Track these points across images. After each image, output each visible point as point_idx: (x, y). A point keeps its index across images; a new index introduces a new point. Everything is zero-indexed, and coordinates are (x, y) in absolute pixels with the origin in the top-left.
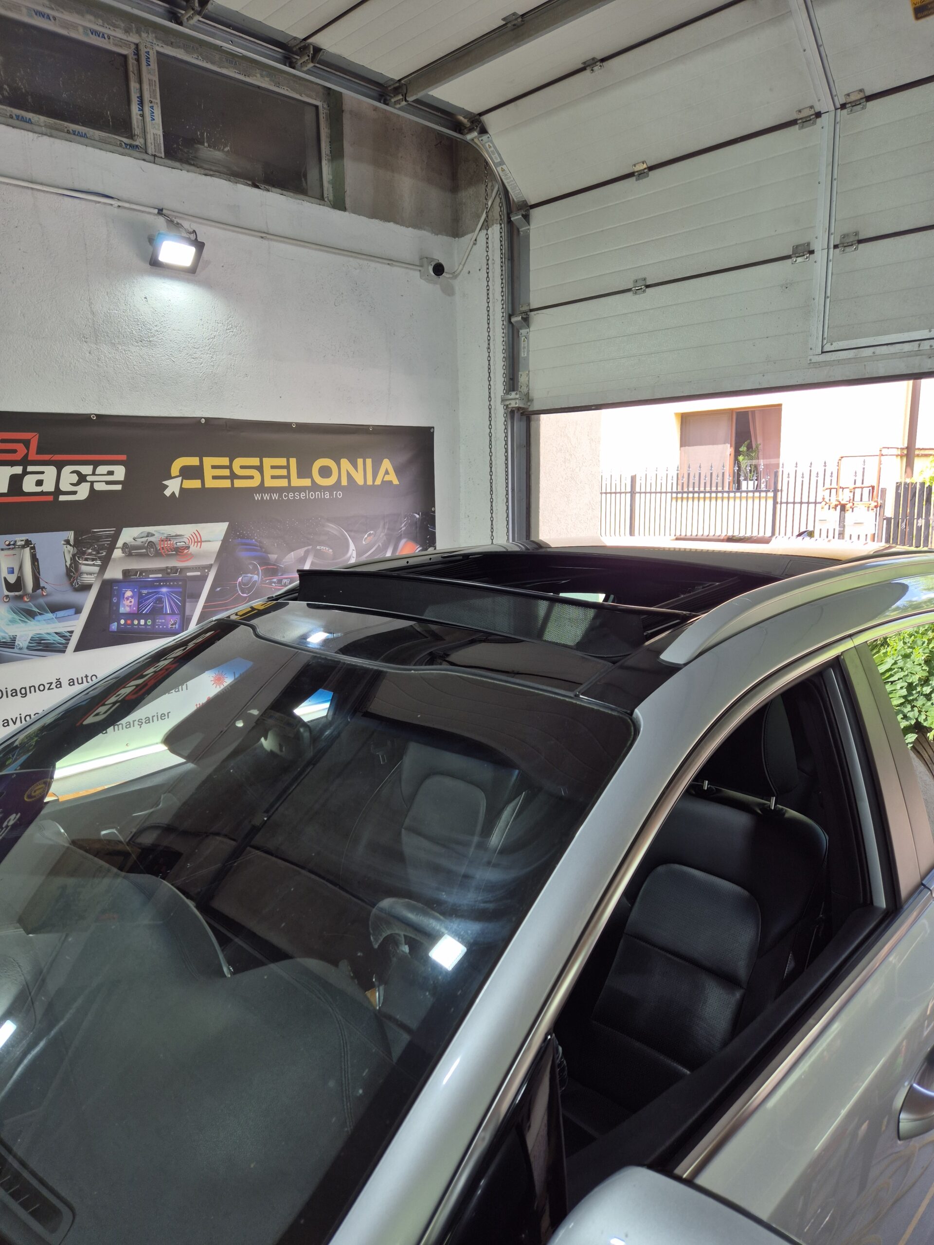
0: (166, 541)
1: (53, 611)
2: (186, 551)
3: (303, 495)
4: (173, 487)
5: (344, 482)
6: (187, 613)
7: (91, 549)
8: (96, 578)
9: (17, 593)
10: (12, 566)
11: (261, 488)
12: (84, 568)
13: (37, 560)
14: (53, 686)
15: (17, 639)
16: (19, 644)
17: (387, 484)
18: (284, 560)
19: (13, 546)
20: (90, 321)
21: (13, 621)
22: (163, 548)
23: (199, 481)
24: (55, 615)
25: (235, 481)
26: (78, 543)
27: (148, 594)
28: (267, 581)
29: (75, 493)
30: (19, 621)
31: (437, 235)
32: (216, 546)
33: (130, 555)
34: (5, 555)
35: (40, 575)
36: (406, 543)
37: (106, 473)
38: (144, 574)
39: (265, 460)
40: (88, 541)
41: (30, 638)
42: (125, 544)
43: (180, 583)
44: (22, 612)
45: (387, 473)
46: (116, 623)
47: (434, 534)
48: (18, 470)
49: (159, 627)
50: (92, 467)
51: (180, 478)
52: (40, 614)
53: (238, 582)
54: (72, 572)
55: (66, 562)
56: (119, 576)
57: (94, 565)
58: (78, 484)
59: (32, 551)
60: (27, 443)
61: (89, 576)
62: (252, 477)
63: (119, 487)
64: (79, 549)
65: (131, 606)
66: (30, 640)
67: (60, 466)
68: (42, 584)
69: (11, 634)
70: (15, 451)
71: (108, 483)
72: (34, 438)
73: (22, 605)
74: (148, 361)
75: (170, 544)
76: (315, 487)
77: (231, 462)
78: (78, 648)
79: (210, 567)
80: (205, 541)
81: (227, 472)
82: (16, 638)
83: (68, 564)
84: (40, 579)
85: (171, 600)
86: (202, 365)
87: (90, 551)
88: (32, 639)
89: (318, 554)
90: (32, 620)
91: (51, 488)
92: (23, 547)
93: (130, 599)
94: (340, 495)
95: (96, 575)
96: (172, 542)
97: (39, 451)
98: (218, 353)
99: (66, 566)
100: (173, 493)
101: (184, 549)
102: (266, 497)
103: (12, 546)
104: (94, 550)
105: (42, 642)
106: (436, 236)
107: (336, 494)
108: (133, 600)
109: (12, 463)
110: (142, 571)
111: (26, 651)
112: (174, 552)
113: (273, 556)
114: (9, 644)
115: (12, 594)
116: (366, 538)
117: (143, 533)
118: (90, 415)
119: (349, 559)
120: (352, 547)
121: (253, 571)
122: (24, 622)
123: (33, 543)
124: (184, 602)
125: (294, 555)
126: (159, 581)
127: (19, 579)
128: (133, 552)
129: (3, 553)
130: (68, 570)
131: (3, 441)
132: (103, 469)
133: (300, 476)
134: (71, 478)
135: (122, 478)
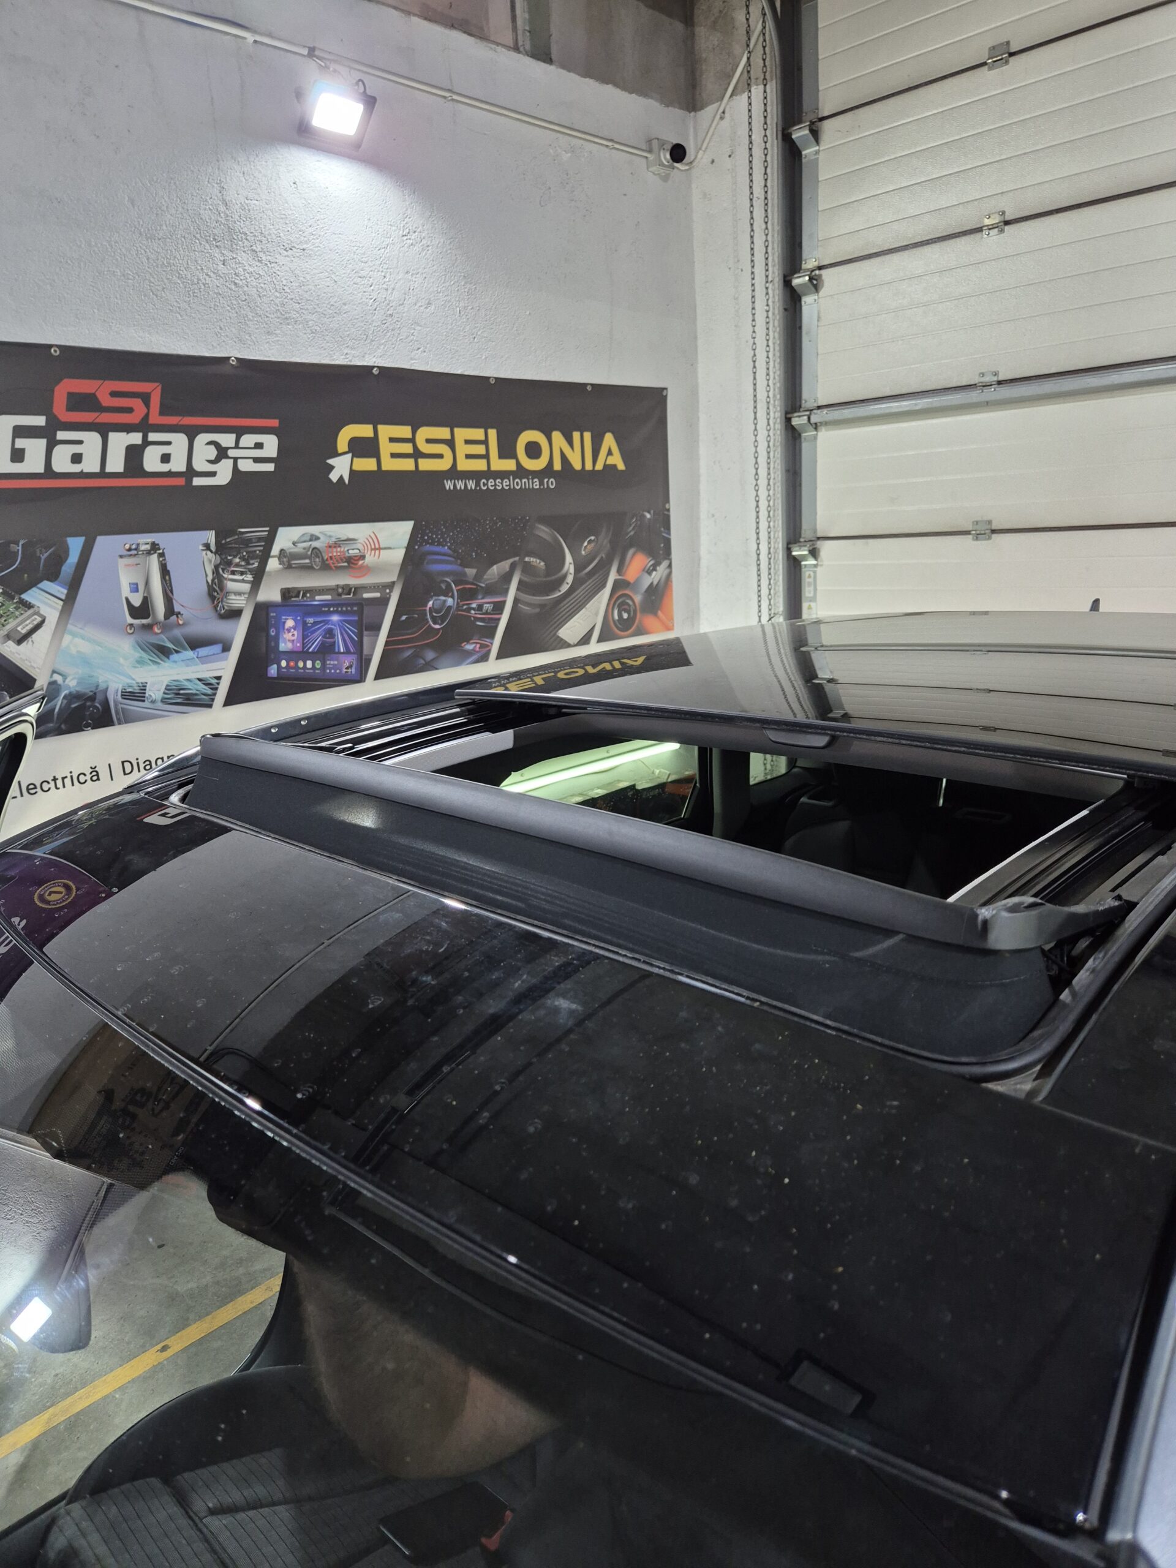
0: (335, 547)
2: (361, 562)
3: (506, 482)
4: (341, 467)
5: (557, 466)
6: (366, 651)
7: (239, 558)
8: (248, 600)
9: (144, 621)
10: (135, 581)
11: (453, 473)
12: (231, 586)
13: (168, 572)
15: (147, 688)
16: (151, 696)
17: (609, 469)
18: (485, 577)
19: (135, 552)
20: (222, 215)
21: (140, 662)
22: (331, 558)
23: (374, 460)
24: (196, 653)
25: (421, 461)
26: (221, 549)
27: (315, 623)
28: (465, 607)
29: (213, 474)
30: (150, 662)
31: (668, 106)
32: (398, 555)
33: (289, 567)
34: (127, 565)
35: (172, 594)
36: (634, 554)
37: (253, 446)
38: (308, 595)
39: (457, 430)
40: (233, 545)
41: (164, 687)
42: (282, 550)
43: (355, 608)
44: (151, 647)
45: (610, 453)
46: (275, 666)
47: (668, 542)
48: (136, 438)
49: (330, 671)
50: (233, 436)
51: (350, 455)
52: (177, 652)
53: (428, 609)
54: (216, 591)
55: (206, 576)
56: (276, 597)
57: (243, 581)
58: (217, 461)
59: (161, 559)
60: (146, 398)
61: (238, 597)
62: (440, 456)
63: (270, 467)
64: (223, 557)
65: (293, 641)
66: (166, 689)
67: (192, 434)
68: (177, 608)
69: (140, 681)
70: (130, 410)
71: (257, 460)
72: (155, 390)
73: (153, 639)
74: (302, 278)
75: (340, 552)
76: (521, 472)
77: (414, 432)
78: (229, 701)
79: (391, 585)
80: (385, 548)
81: (408, 448)
82: (145, 686)
83: (210, 579)
84: (174, 601)
85: (344, 632)
86: (372, 288)
87: (237, 560)
88: (168, 688)
89: (527, 569)
90: (166, 659)
91: (183, 468)
92: (149, 553)
93: (292, 630)
94: (552, 483)
95: (246, 596)
96: (342, 549)
97: (164, 410)
98: (392, 270)
99: (207, 582)
100: (341, 478)
101: (359, 560)
102: (460, 485)
103: (133, 551)
104: (242, 558)
105: (182, 692)
106: (666, 108)
107: (547, 482)
108: (296, 633)
109: (128, 428)
110: (307, 591)
111: (160, 705)
112: (346, 564)
113: (471, 572)
114: (137, 695)
115: (137, 622)
116: (586, 547)
117: (303, 535)
118: (229, 358)
119: (565, 576)
120: (569, 558)
121: (447, 592)
122: (159, 663)
123: (161, 546)
124: (361, 636)
125: (496, 571)
126: (328, 606)
127: (146, 601)
128: (293, 562)
129: (123, 562)
130: (210, 587)
131: (114, 394)
132: (248, 440)
133: (502, 456)
134: (203, 453)
135: (274, 454)
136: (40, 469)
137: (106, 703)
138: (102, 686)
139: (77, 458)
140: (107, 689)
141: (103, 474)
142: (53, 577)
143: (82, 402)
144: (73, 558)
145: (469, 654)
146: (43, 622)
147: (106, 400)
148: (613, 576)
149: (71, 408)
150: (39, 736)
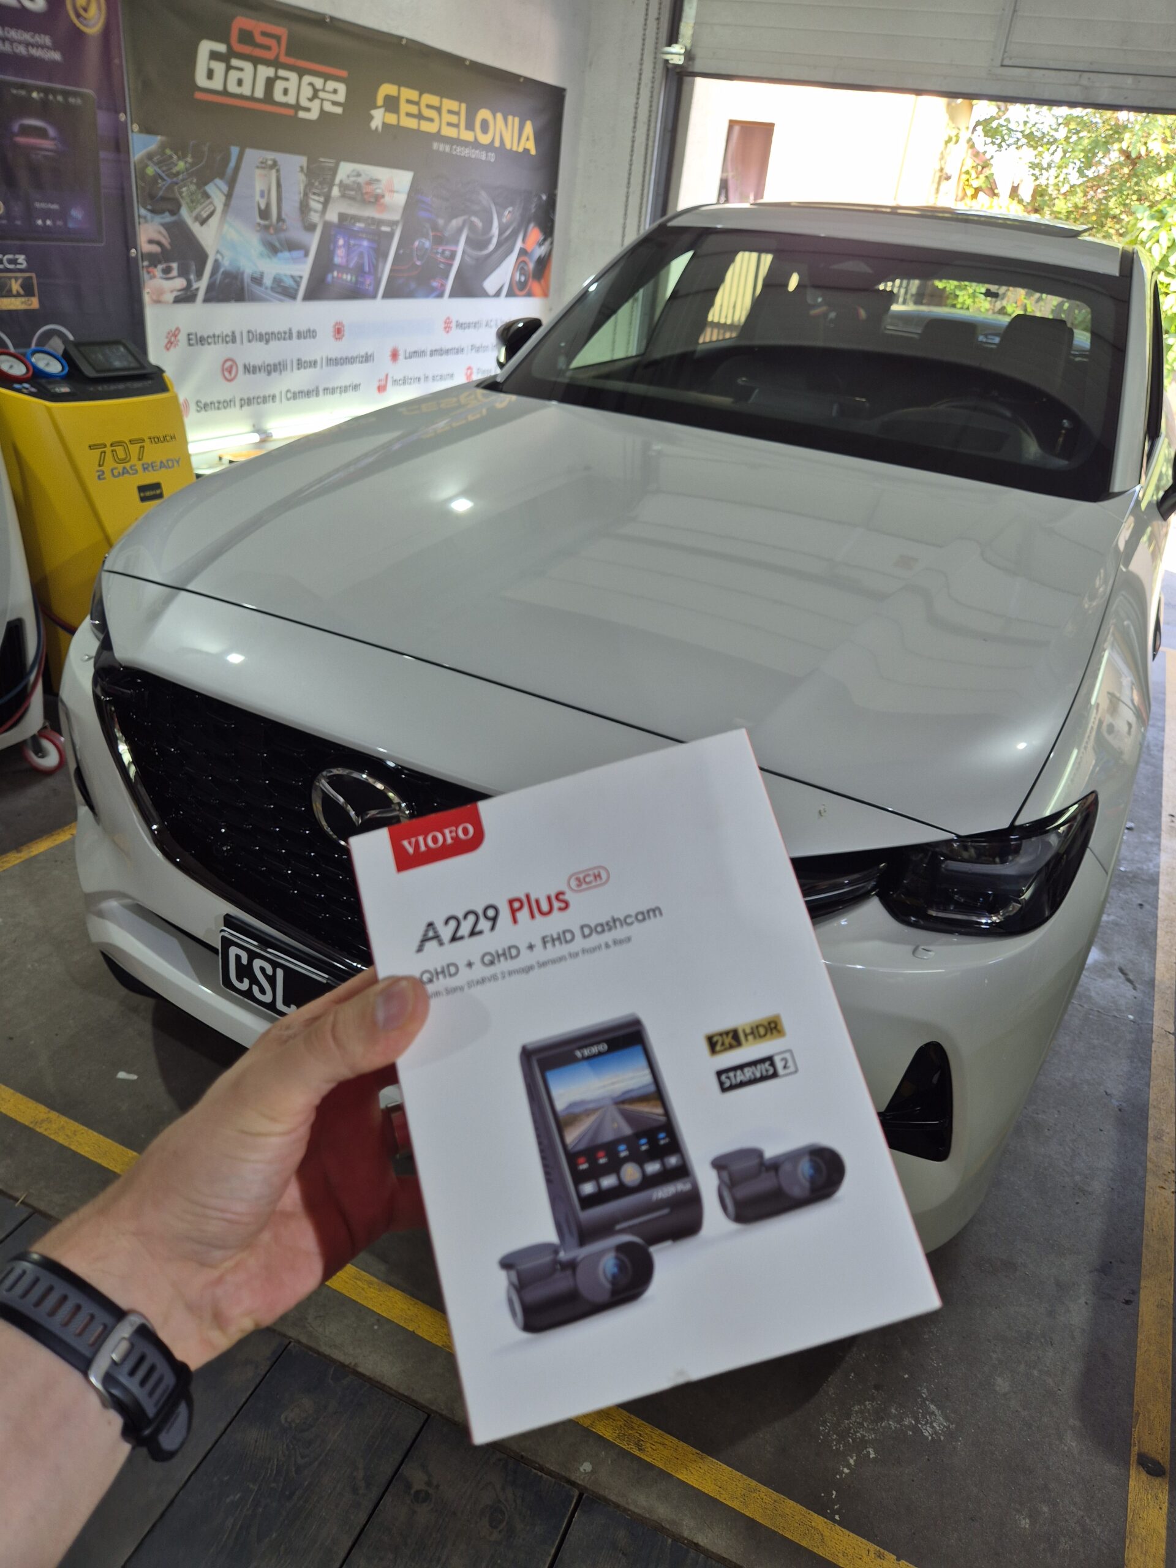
0: (369, 185)
1: (290, 251)
2: (382, 201)
3: (467, 151)
4: (379, 118)
5: (497, 144)
6: (379, 275)
7: (318, 182)
8: (320, 217)
9: (266, 223)
10: (263, 189)
11: (438, 137)
12: (313, 205)
13: (281, 185)
14: (287, 336)
15: (264, 277)
16: (265, 283)
17: (526, 151)
18: (448, 228)
19: (265, 165)
21: (262, 255)
22: (367, 193)
23: (396, 116)
24: (291, 255)
25: (423, 122)
26: (310, 173)
27: (354, 245)
28: (435, 250)
29: (308, 110)
30: (267, 256)
32: (400, 199)
33: (344, 195)
34: (261, 175)
35: (281, 203)
36: (533, 228)
37: (331, 89)
38: (352, 221)
39: (443, 100)
40: (315, 171)
41: (273, 277)
42: (341, 182)
43: (376, 238)
44: (268, 245)
45: (528, 139)
46: (331, 275)
47: (552, 221)
48: (270, 72)
49: (360, 286)
50: (322, 80)
51: (382, 110)
52: (281, 251)
53: (415, 247)
54: (304, 208)
55: (300, 193)
56: (335, 220)
57: (318, 202)
58: (311, 100)
59: (277, 174)
60: (278, 40)
61: (315, 214)
62: (431, 120)
63: (338, 110)
64: (310, 179)
65: (342, 257)
67: (301, 73)
68: (284, 216)
69: (260, 269)
70: (268, 48)
71: (335, 103)
73: (268, 238)
75: (371, 189)
76: (476, 144)
77: (420, 97)
78: (305, 297)
79: (395, 223)
80: (396, 192)
81: (414, 109)
82: (263, 275)
83: (302, 195)
84: (282, 210)
85: (369, 256)
88: (274, 279)
89: (472, 227)
90: (275, 256)
91: (293, 102)
92: (271, 167)
93: (342, 248)
94: (494, 156)
95: (320, 214)
96: (373, 188)
99: (300, 198)
100: (377, 128)
101: (381, 198)
102: (441, 148)
103: (263, 165)
104: (320, 183)
105: (281, 284)
107: (489, 155)
108: (344, 250)
109: (267, 63)
110: (351, 217)
111: (269, 292)
112: (374, 200)
113: (441, 221)
114: (258, 280)
115: (262, 222)
116: (507, 215)
117: (353, 171)
118: (325, 15)
119: (492, 238)
120: (495, 223)
121: (426, 236)
122: (269, 257)
123: (279, 163)
124: (377, 260)
125: (455, 223)
126: (363, 232)
127: (268, 205)
128: (347, 192)
129: (258, 172)
130: (301, 203)
131: (262, 33)
132: (331, 85)
133: (467, 128)
134: (307, 91)
135: (343, 100)
136: (221, 88)
137: (242, 282)
138: (241, 270)
139: (240, 82)
140: (243, 273)
141: (252, 98)
142: (221, 176)
143: (247, 37)
144: (232, 164)
145: (434, 290)
146: (214, 211)
147: (259, 39)
148: (519, 245)
149: (239, 41)
150: (206, 300)
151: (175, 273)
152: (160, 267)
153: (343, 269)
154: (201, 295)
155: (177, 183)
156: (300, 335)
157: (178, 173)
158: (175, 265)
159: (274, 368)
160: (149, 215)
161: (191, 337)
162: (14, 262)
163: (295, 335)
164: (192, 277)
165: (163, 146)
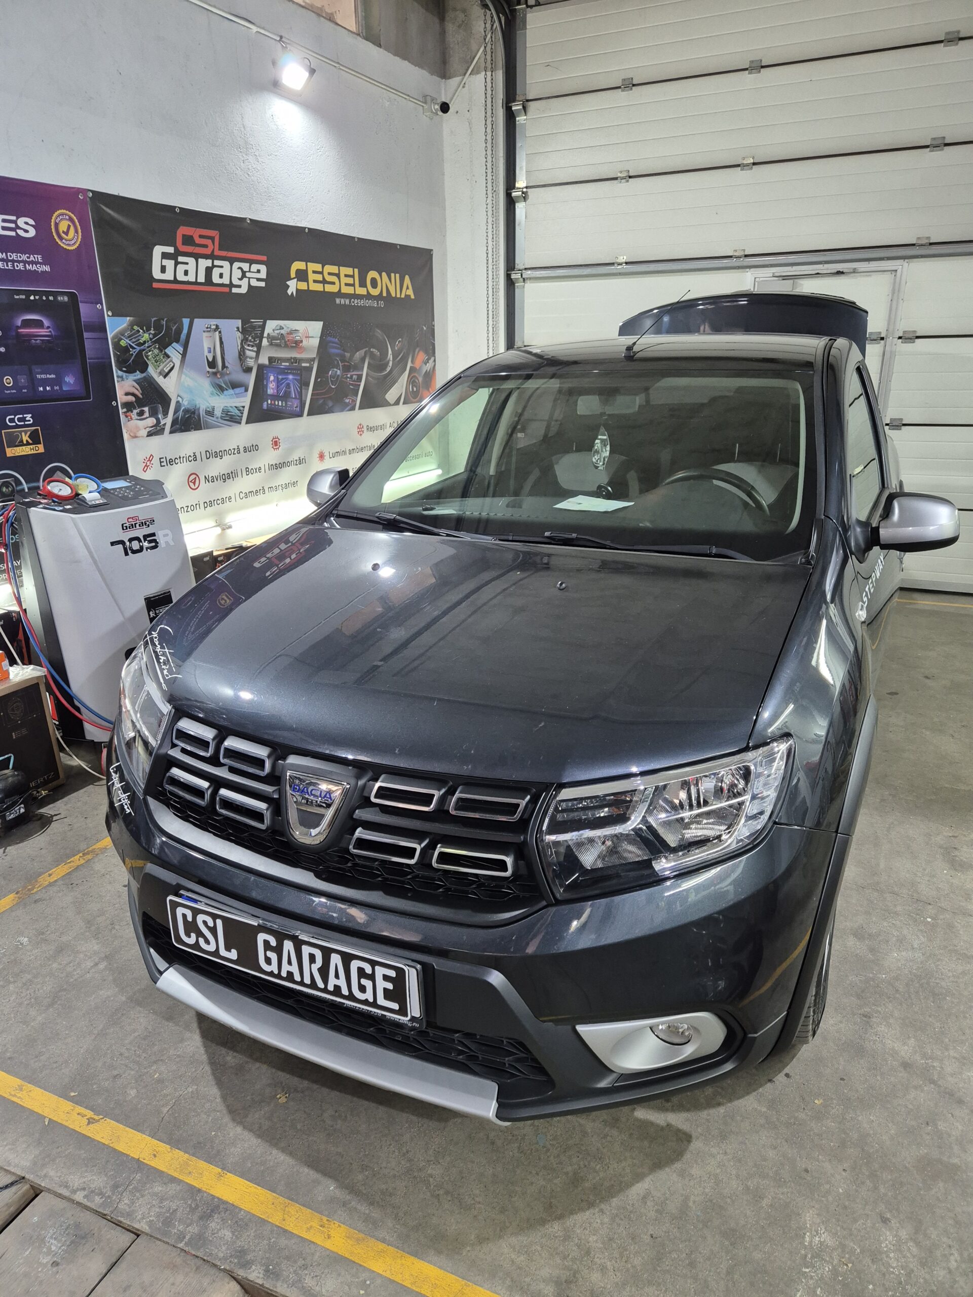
0: (290, 334)
1: (233, 389)
2: (301, 345)
3: (362, 302)
4: (293, 286)
5: (385, 294)
6: (303, 399)
8: (255, 362)
9: (214, 370)
10: (210, 347)
11: (339, 294)
12: (248, 353)
13: (223, 342)
14: (236, 452)
15: (215, 410)
16: (216, 414)
18: (354, 358)
19: (210, 329)
20: (242, 133)
21: (212, 394)
22: (289, 341)
23: (306, 283)
24: (234, 391)
25: (327, 286)
26: (244, 331)
27: (283, 379)
28: (345, 376)
29: (239, 286)
30: (216, 394)
32: (315, 342)
33: (272, 344)
34: (207, 337)
35: (224, 355)
36: (418, 352)
37: (256, 271)
38: (279, 362)
39: (340, 268)
40: (249, 329)
42: (269, 334)
43: (299, 372)
44: (217, 386)
45: (408, 288)
46: (266, 403)
47: (434, 345)
48: (209, 263)
49: (290, 408)
50: (248, 264)
51: (296, 280)
52: (227, 390)
53: (329, 375)
54: (242, 355)
55: (238, 346)
56: (266, 362)
57: (252, 351)
58: (240, 279)
59: (219, 334)
60: (212, 239)
61: (251, 360)
62: (334, 283)
63: (263, 284)
64: (245, 336)
65: (273, 389)
67: (232, 261)
68: (227, 364)
69: (212, 405)
70: (206, 246)
71: (258, 280)
72: (216, 235)
73: (216, 381)
74: (276, 173)
75: (292, 337)
77: (323, 268)
78: (247, 423)
79: (313, 360)
80: (311, 338)
81: (319, 277)
82: (214, 408)
83: (239, 348)
84: (225, 360)
85: (294, 386)
86: (305, 180)
87: (250, 338)
88: (223, 410)
89: (372, 356)
90: (222, 394)
91: (227, 282)
92: (215, 330)
93: (273, 382)
94: (383, 304)
95: (254, 359)
99: (238, 350)
100: (292, 293)
101: (300, 343)
102: (343, 301)
103: (208, 329)
104: (252, 337)
105: (229, 413)
106: (430, 75)
107: (380, 303)
110: (278, 359)
111: (219, 420)
112: (295, 345)
113: (348, 355)
114: (210, 413)
115: (211, 370)
116: (397, 346)
117: (277, 325)
118: (245, 219)
119: (388, 363)
120: (390, 352)
121: (337, 367)
122: (218, 395)
123: (221, 327)
124: (301, 390)
125: (358, 355)
126: (288, 369)
127: (214, 358)
128: (274, 342)
129: (205, 334)
130: (239, 353)
131: (201, 236)
132: (255, 267)
133: (360, 286)
134: (237, 274)
135: (265, 277)
136: (172, 278)
137: (199, 416)
138: (198, 406)
139: (186, 273)
140: (199, 409)
142: (177, 341)
143: (188, 240)
144: (185, 331)
145: (347, 405)
146: (173, 366)
147: (198, 240)
148: (409, 365)
149: (183, 244)
150: (171, 432)
151: (147, 415)
152: (135, 411)
153: (275, 397)
154: (168, 428)
155: (144, 350)
156: (245, 450)
157: (145, 342)
158: (146, 409)
159: (227, 477)
160: (124, 375)
161: (162, 460)
162: (23, 420)
163: (242, 450)
164: (160, 416)
165: (132, 325)
